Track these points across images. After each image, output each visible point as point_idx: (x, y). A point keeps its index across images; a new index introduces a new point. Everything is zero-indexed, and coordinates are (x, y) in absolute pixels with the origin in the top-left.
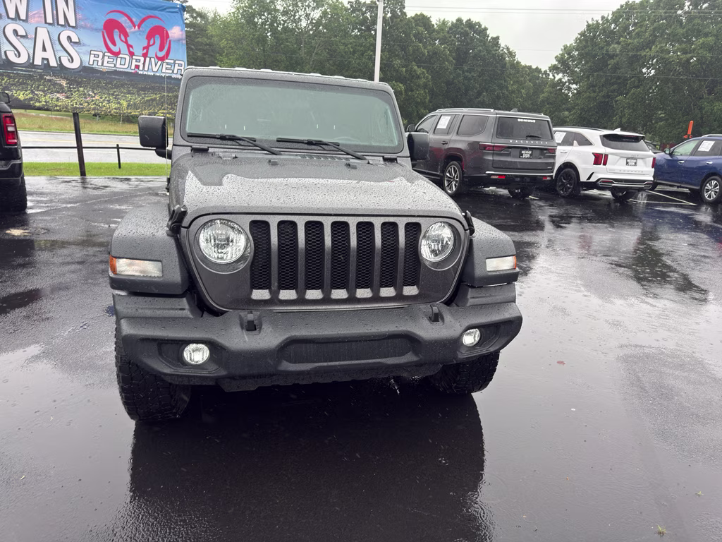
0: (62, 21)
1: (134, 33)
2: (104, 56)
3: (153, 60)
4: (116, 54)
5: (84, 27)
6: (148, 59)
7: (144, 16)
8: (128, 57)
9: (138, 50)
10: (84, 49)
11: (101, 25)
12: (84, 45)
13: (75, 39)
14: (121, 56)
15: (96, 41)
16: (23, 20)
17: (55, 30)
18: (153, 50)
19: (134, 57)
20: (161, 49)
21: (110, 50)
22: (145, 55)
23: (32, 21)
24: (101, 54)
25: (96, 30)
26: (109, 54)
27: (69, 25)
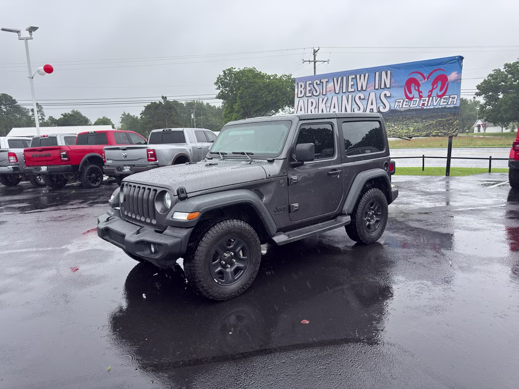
0: (383, 87)
1: (423, 83)
2: (404, 101)
3: (434, 98)
4: (411, 99)
5: (393, 87)
6: (431, 98)
7: (431, 71)
8: (418, 100)
9: (425, 93)
10: (392, 99)
11: (404, 83)
12: (393, 97)
13: (388, 95)
14: (414, 99)
15: (400, 93)
16: (364, 90)
17: (378, 92)
19: (422, 99)
21: (407, 97)
22: (429, 96)
23: (368, 90)
24: (402, 101)
25: (401, 87)
26: (407, 100)
27: (386, 88)
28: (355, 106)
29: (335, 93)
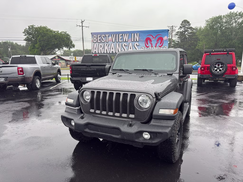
0: (135, 41)
1: (153, 40)
2: (145, 48)
3: (158, 47)
4: (148, 47)
5: (141, 41)
6: (156, 47)
7: (156, 35)
8: (151, 47)
9: (154, 45)
10: (140, 47)
11: (145, 40)
12: (140, 46)
13: (138, 45)
14: (149, 47)
15: (143, 44)
16: (127, 42)
17: (133, 43)
18: (159, 44)
19: (153, 47)
20: (160, 44)
21: (146, 46)
22: (156, 46)
23: (128, 41)
24: (144, 48)
25: (144, 41)
26: (146, 47)
27: (137, 41)
28: (122, 49)
29: (113, 42)
